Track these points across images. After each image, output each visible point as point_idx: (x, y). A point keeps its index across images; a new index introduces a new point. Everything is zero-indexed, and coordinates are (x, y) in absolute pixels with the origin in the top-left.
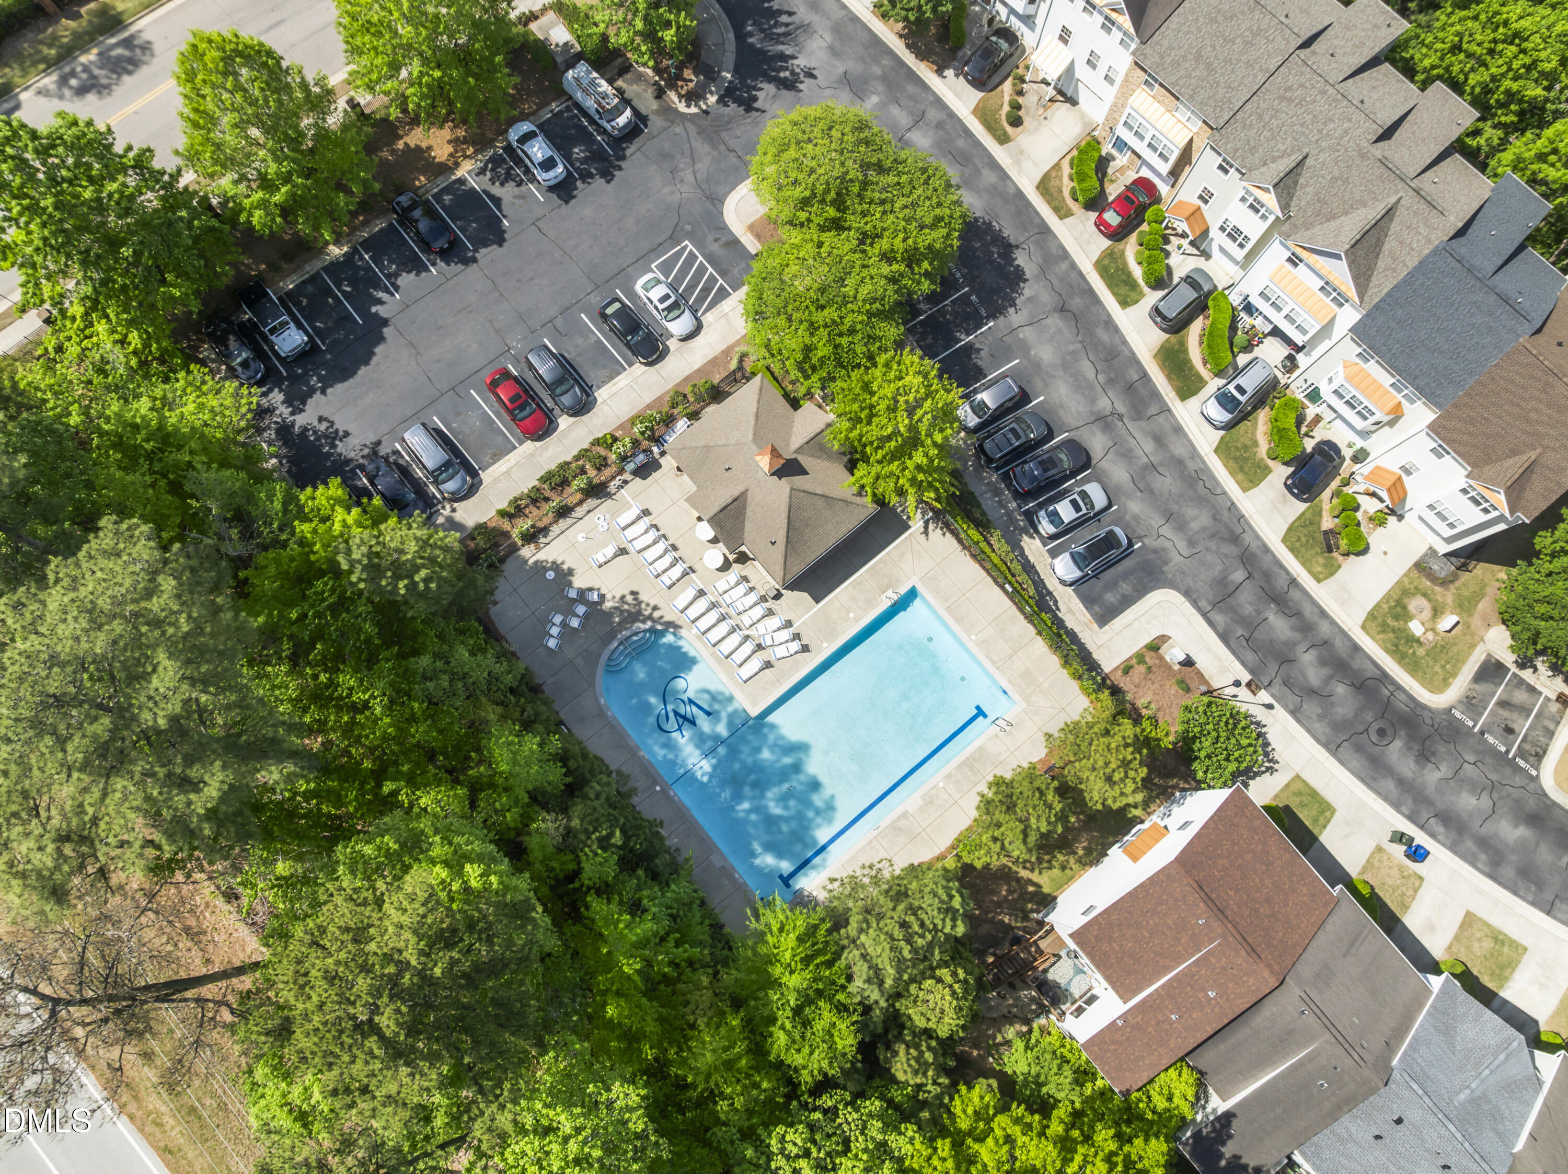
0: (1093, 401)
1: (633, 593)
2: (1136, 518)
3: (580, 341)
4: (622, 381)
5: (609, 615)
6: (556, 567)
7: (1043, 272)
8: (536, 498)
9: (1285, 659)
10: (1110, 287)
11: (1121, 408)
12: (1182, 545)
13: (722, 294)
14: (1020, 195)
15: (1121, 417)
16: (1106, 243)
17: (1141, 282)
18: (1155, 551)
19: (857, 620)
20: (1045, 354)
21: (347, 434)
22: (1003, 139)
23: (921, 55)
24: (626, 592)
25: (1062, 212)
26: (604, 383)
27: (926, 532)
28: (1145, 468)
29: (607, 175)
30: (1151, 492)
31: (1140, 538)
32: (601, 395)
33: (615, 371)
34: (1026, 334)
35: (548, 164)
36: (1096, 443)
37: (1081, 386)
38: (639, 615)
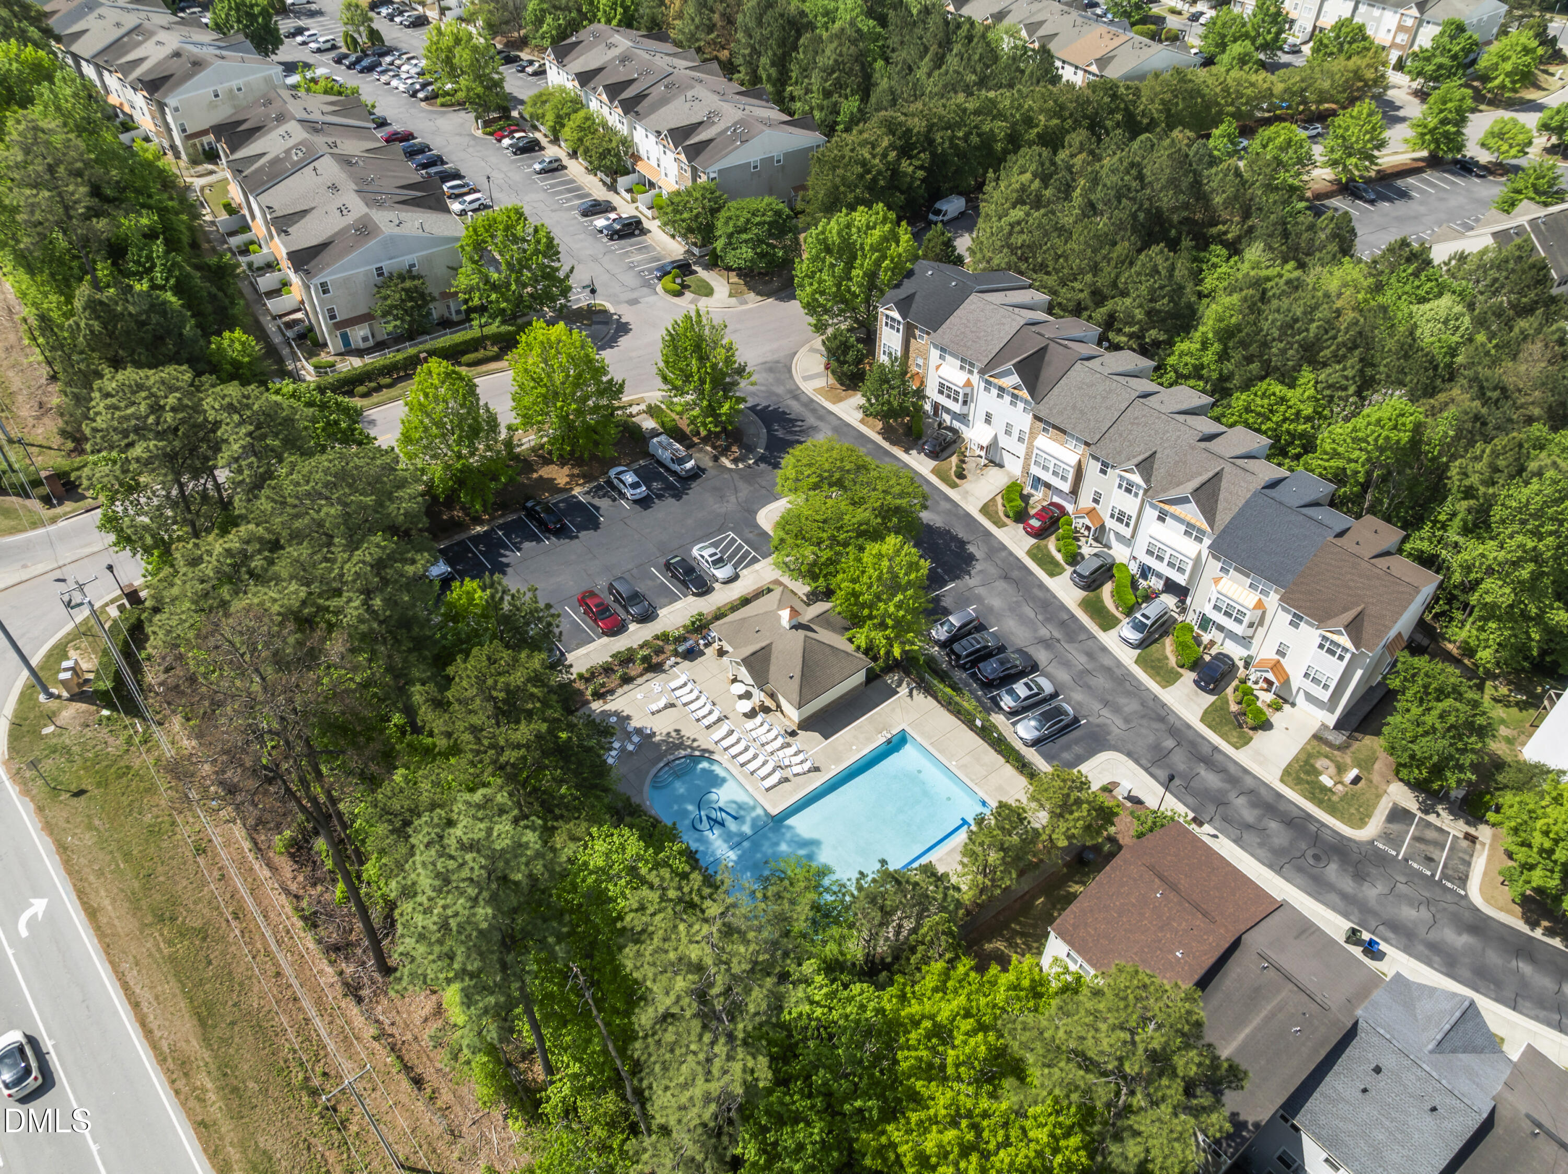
0: (1035, 631)
1: (677, 731)
2: (1080, 703)
3: (650, 583)
4: (678, 605)
5: (658, 745)
6: (616, 714)
7: (989, 557)
8: (607, 670)
9: (1221, 802)
10: (1039, 565)
11: (1057, 634)
12: (1119, 722)
13: (755, 560)
14: (968, 515)
15: (1058, 641)
16: (1033, 541)
17: (1062, 562)
18: (1098, 726)
19: (858, 751)
20: (996, 602)
22: (954, 486)
23: (893, 443)
24: (670, 729)
25: (1000, 524)
26: (665, 606)
27: (911, 694)
28: (1082, 672)
29: (677, 498)
30: (1089, 687)
31: (1085, 717)
32: (662, 612)
33: (674, 599)
34: (980, 591)
35: (635, 486)
36: (1042, 656)
37: (1023, 620)
38: (681, 746)
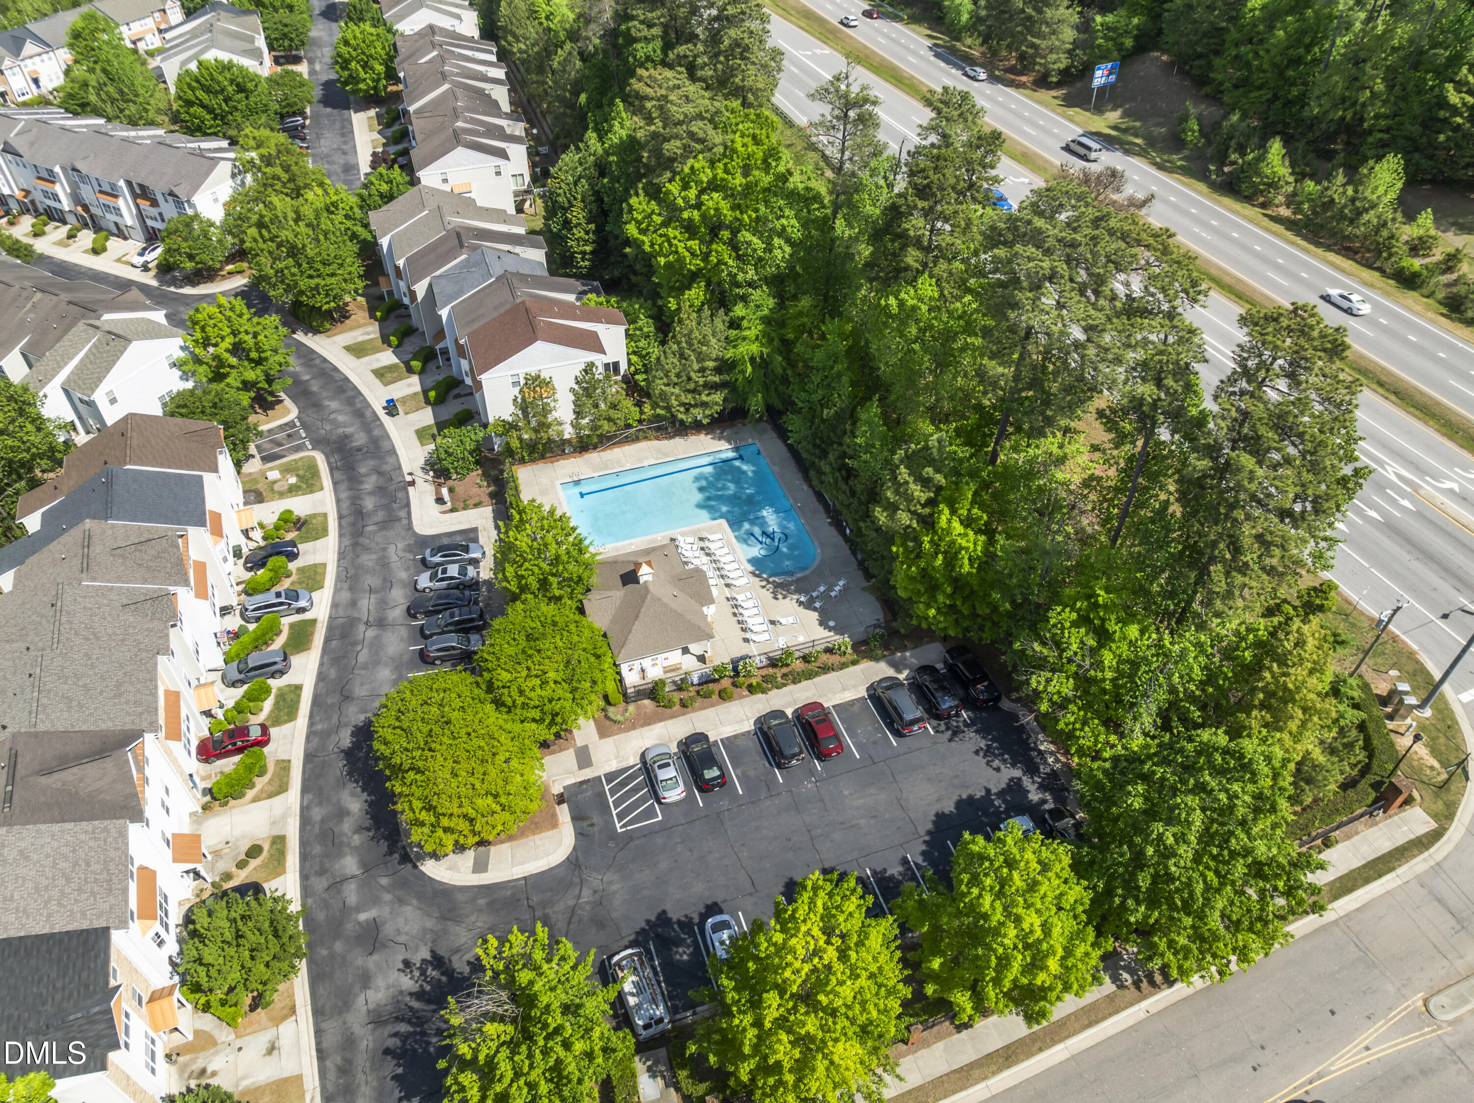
0: (377, 637)
1: (776, 599)
2: (407, 569)
3: (751, 773)
4: (728, 731)
7: (338, 728)
9: (380, 490)
10: (298, 702)
11: (362, 628)
12: (392, 549)
13: (610, 777)
15: (367, 623)
17: (272, 696)
18: (410, 551)
20: (385, 674)
21: (977, 753)
25: (284, 766)
26: (743, 734)
28: (376, 592)
30: (385, 580)
31: (414, 559)
32: (749, 726)
34: (388, 690)
36: (397, 613)
37: (376, 646)
38: (777, 586)
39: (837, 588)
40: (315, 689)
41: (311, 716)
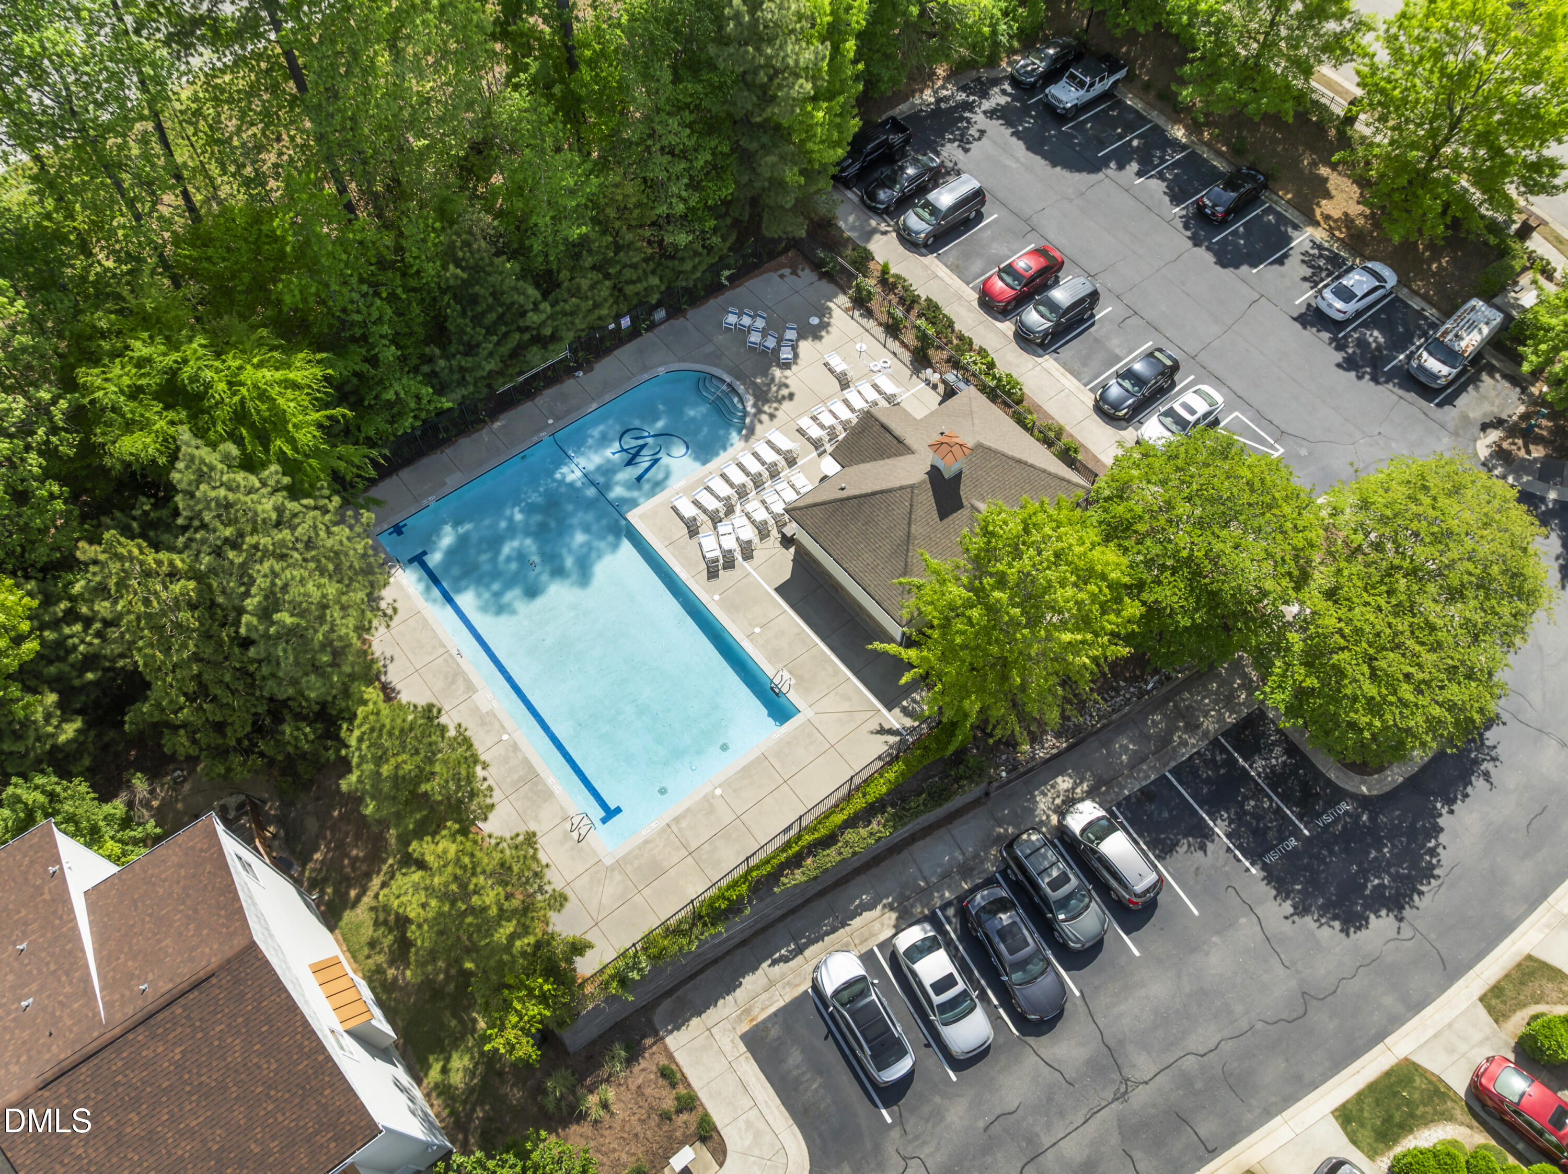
0: (1144, 1045)
1: (791, 396)
2: (938, 1115)
3: (1116, 342)
4: (1070, 382)
5: (765, 372)
6: (825, 326)
7: (1370, 962)
8: (907, 301)
10: (1372, 1088)
11: (1140, 1097)
14: (1507, 928)
15: (1121, 1096)
16: (1459, 1084)
17: (1398, 1150)
18: (877, 1148)
19: (749, 636)
24: (793, 389)
26: (1064, 365)
27: (882, 731)
28: (1032, 1139)
29: (1349, 364)
30: (987, 1149)
31: (900, 1120)
32: (1048, 362)
33: (1082, 376)
34: (1247, 928)
35: (1346, 295)
38: (764, 402)
39: (746, 321)
40: (1325, 1078)
41: (1380, 1037)
